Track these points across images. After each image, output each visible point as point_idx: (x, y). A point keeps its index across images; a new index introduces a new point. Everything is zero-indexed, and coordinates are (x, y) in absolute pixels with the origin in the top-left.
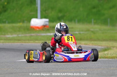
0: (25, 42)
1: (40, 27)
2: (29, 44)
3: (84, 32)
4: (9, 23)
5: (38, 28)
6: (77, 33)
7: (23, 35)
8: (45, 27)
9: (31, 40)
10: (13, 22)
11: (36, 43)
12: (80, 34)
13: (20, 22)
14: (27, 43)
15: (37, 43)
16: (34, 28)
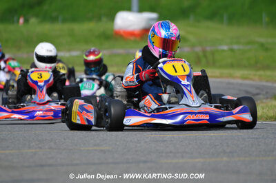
3: (241, 47)
4: (65, 21)
6: (225, 48)
10: (74, 19)
12: (232, 50)
13: (90, 19)
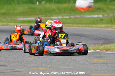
0: (69, 26)
1: (84, 8)
2: (73, 28)
5: (83, 9)
7: (67, 17)
8: (90, 8)
9: (75, 24)
11: (79, 27)
14: (71, 26)
15: (81, 27)
16: (79, 9)
